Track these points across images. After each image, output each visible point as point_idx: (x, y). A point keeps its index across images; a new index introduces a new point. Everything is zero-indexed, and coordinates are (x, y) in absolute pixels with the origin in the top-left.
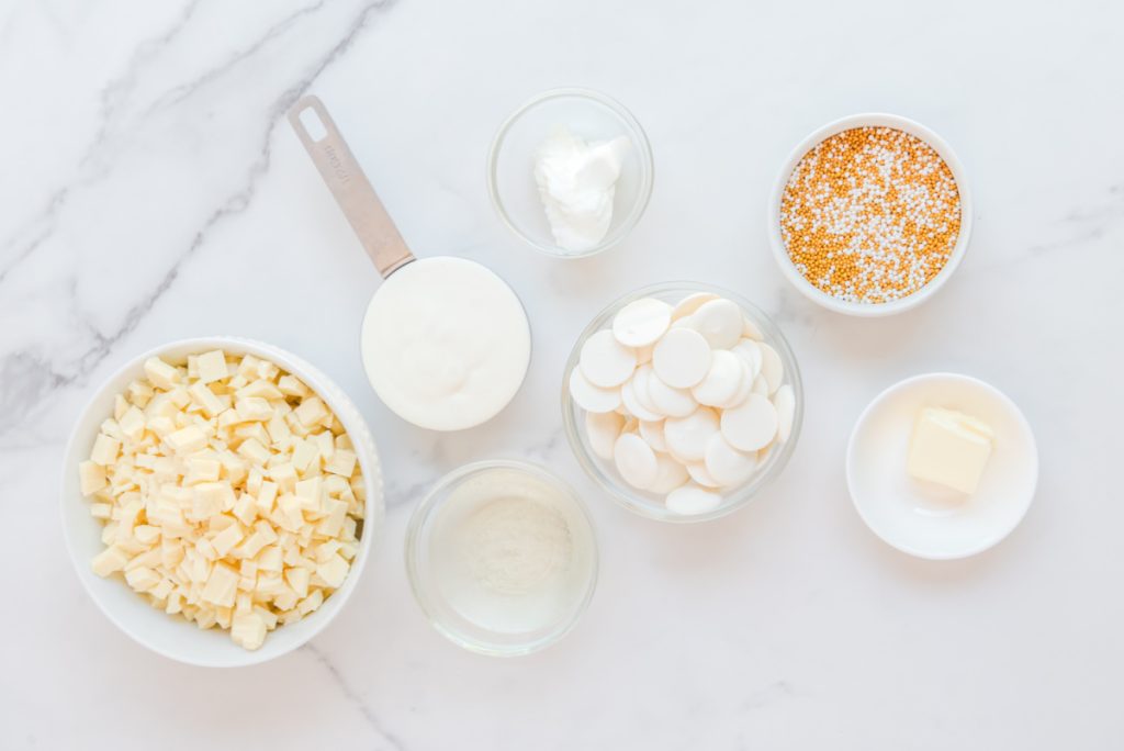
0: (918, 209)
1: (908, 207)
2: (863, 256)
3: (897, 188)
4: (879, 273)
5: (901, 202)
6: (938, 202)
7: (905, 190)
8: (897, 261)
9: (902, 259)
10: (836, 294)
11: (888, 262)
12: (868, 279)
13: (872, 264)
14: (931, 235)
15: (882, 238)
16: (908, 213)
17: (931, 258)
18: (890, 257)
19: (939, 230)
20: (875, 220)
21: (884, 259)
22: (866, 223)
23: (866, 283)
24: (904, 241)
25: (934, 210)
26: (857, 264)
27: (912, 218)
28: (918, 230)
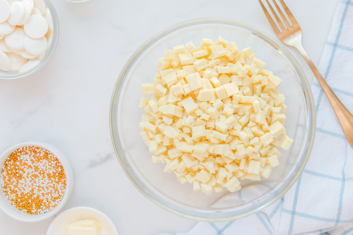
0: (47, 168)
1: (44, 170)
2: (40, 194)
3: (36, 165)
4: (49, 197)
5: (41, 169)
6: (52, 162)
7: (39, 165)
8: (52, 189)
9: (54, 188)
10: (41, 213)
11: (50, 191)
12: (48, 201)
13: (45, 195)
14: (57, 174)
15: (43, 185)
16: (45, 172)
17: (63, 182)
18: (49, 189)
19: (59, 171)
20: (37, 180)
21: (48, 191)
22: (35, 183)
23: (47, 203)
24: (50, 181)
25: (53, 165)
26: (40, 198)
27: (48, 172)
28: (52, 175)
